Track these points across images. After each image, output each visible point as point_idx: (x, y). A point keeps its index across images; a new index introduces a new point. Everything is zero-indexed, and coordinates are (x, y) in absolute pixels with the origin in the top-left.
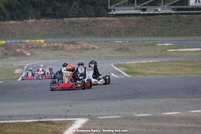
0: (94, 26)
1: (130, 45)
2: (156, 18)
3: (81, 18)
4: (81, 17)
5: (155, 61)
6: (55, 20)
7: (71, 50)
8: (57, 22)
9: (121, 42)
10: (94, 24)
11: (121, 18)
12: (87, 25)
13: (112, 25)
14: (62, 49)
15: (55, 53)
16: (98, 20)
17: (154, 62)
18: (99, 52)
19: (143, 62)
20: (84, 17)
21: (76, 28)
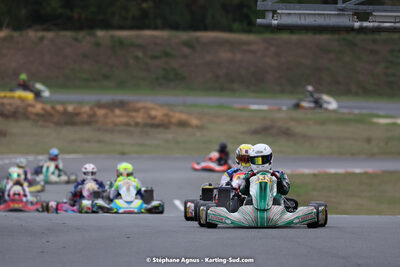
0: (185, 56)
1: (292, 119)
2: (374, 41)
3: (148, 33)
4: (149, 27)
5: (370, 170)
6: (69, 34)
7: (116, 125)
8: (76, 40)
9: (265, 107)
10: (186, 50)
11: (268, 36)
12: (167, 55)
13: (239, 56)
14: (88, 123)
15: (68, 132)
16: (197, 39)
17: (366, 173)
18: (198, 134)
19: (333, 171)
20: (156, 28)
21: (131, 61)
